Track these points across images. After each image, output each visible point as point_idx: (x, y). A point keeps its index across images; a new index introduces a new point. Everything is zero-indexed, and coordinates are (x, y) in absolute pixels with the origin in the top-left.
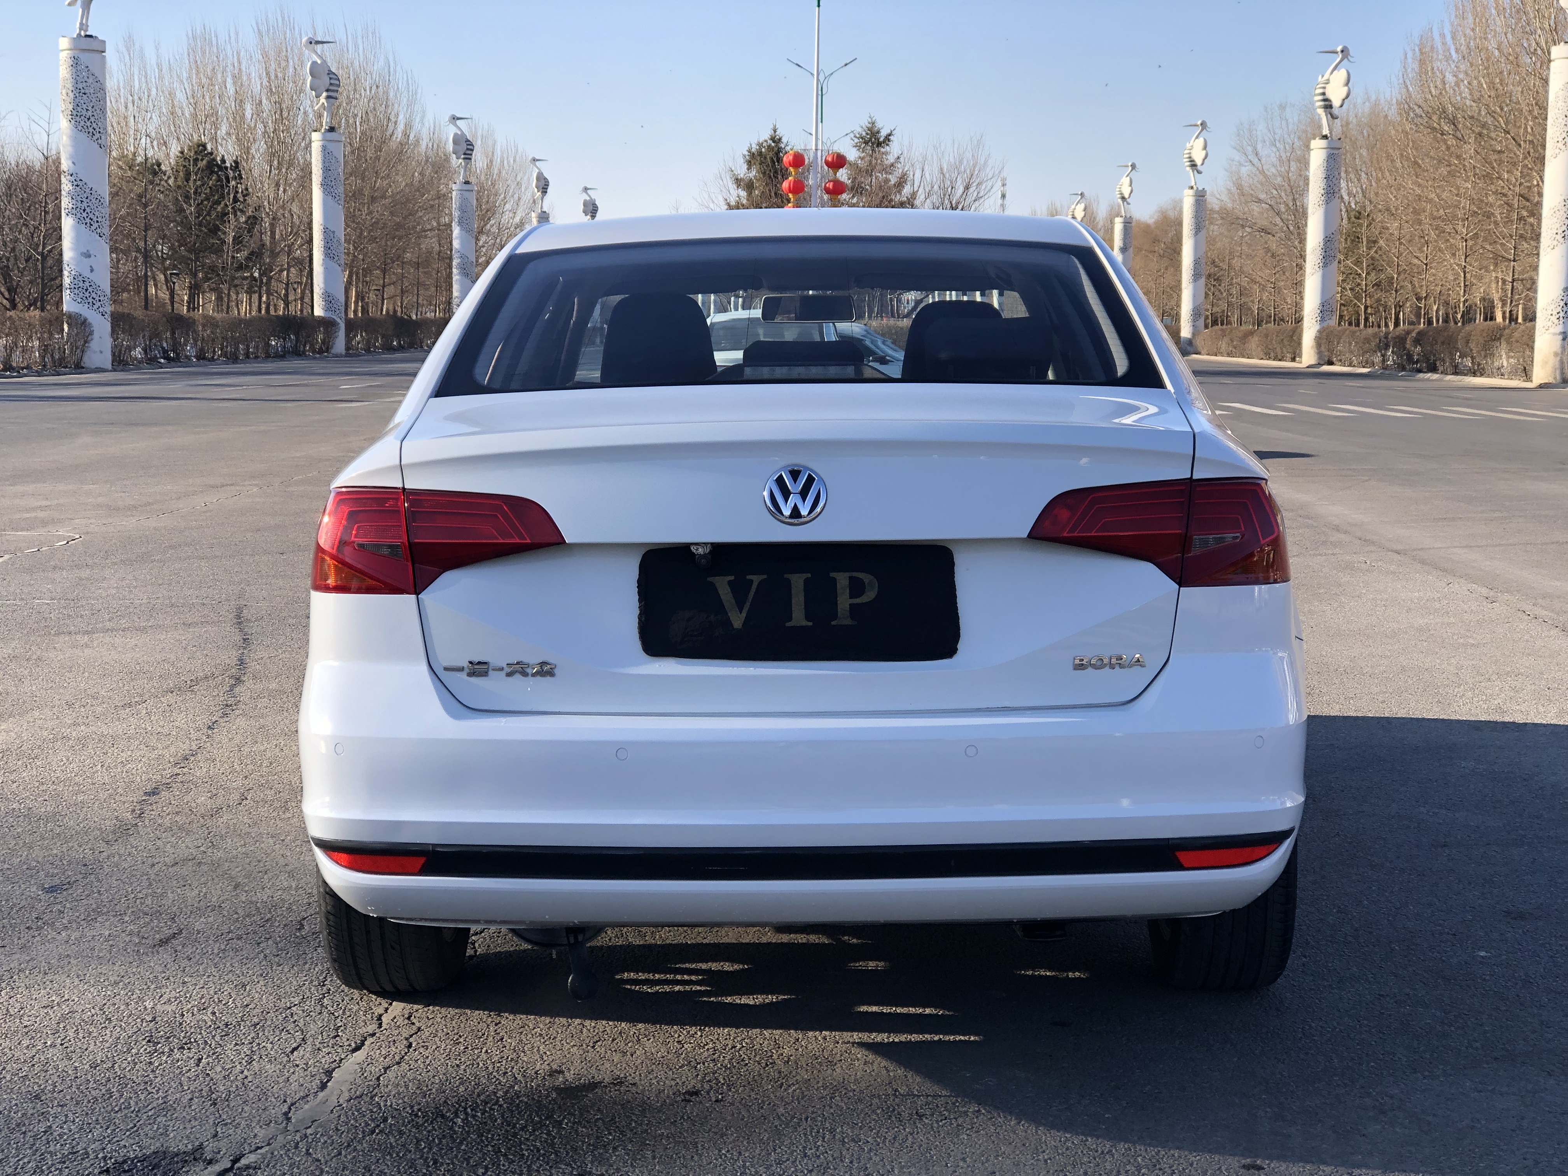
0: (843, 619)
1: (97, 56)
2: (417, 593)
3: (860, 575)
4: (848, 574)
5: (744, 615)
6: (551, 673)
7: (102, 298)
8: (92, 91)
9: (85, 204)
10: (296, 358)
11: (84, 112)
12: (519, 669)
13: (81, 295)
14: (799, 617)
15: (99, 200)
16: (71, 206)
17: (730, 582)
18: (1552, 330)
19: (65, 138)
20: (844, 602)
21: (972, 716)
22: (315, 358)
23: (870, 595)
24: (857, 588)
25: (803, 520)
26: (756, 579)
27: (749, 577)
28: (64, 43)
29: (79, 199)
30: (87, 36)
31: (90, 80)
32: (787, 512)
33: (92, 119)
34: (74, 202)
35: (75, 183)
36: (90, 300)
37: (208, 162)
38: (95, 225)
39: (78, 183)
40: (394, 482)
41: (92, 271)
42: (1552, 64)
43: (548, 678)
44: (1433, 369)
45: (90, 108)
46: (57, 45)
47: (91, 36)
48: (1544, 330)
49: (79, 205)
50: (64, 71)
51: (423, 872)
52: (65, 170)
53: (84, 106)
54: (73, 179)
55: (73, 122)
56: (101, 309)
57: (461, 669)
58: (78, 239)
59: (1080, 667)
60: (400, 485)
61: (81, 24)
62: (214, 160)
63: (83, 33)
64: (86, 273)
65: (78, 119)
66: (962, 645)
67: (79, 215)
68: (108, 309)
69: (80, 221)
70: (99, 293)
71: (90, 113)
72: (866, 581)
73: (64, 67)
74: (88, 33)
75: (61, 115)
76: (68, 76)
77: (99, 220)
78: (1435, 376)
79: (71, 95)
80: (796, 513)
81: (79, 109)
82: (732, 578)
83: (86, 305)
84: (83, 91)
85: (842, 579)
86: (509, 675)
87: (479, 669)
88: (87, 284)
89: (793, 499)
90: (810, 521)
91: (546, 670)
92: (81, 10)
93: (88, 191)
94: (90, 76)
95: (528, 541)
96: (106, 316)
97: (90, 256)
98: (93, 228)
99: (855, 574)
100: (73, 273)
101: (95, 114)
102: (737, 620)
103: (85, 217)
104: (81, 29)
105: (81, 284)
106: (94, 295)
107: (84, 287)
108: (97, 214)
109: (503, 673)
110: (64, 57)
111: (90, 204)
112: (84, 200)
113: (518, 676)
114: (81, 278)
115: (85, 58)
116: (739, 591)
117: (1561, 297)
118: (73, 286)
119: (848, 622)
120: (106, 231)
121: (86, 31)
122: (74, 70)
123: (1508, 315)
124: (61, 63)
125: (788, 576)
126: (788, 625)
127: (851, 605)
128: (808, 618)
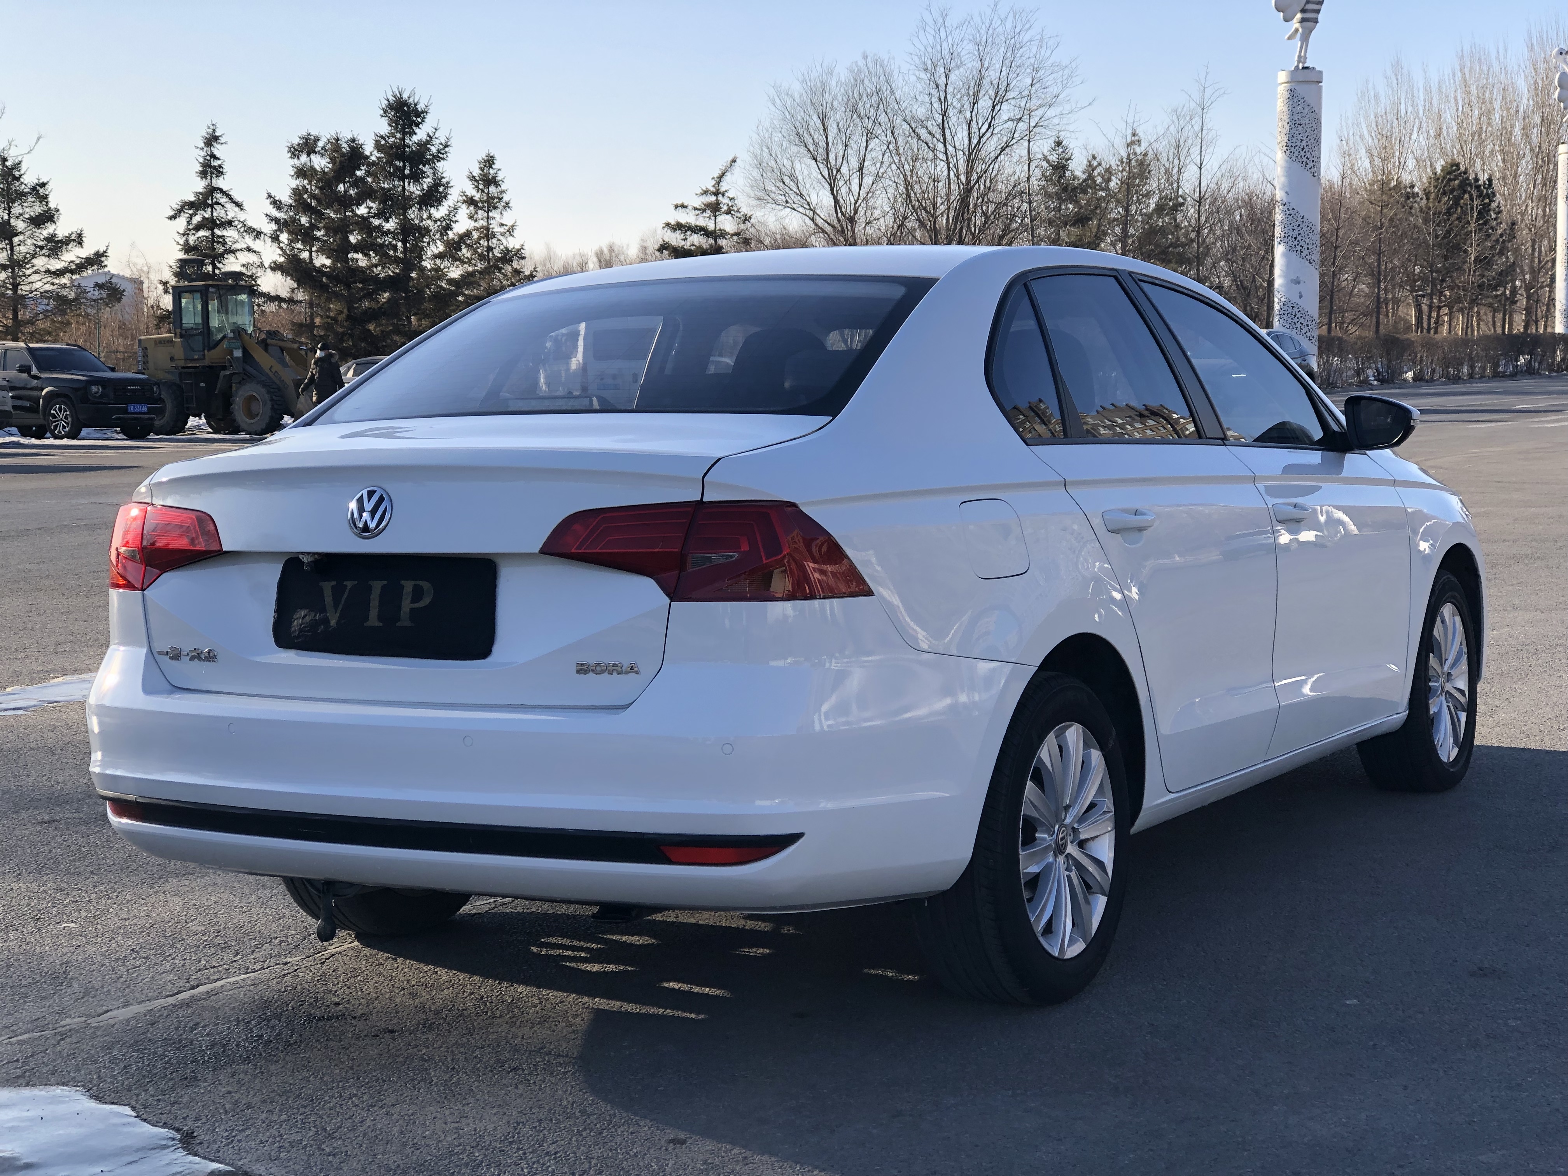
0: (405, 621)
1: (1313, 86)
2: (143, 590)
3: (420, 583)
4: (413, 582)
5: (338, 614)
6: (215, 659)
7: (1309, 323)
8: (1307, 122)
9: (1296, 232)
10: (1528, 377)
11: (1298, 143)
12: (197, 656)
13: (1290, 321)
14: (373, 620)
15: (1310, 228)
16: (1283, 234)
17: (330, 587)
19: (1279, 169)
20: (406, 605)
22: (1550, 377)
23: (426, 601)
24: (418, 594)
25: (370, 534)
26: (349, 584)
27: (344, 583)
28: (1282, 77)
29: (1291, 227)
30: (1304, 68)
31: (1306, 111)
32: (360, 525)
33: (1306, 149)
34: (1286, 231)
35: (1288, 212)
36: (1298, 325)
37: (1461, 182)
38: (1306, 252)
39: (1290, 213)
41: (1301, 297)
43: (214, 663)
45: (1304, 138)
46: (1276, 77)
47: (1307, 68)
49: (1291, 233)
50: (1280, 105)
51: (142, 819)
52: (1279, 200)
53: (1299, 137)
54: (1286, 208)
55: (1288, 152)
56: (1309, 334)
57: (167, 654)
58: (1288, 265)
59: (581, 671)
61: (1300, 56)
62: (1467, 179)
63: (1301, 66)
64: (1295, 299)
65: (1293, 150)
67: (1290, 243)
68: (1315, 334)
69: (1290, 249)
70: (1307, 318)
71: (1304, 143)
72: (425, 588)
73: (1281, 100)
74: (1306, 65)
75: (1277, 146)
76: (1285, 109)
77: (1310, 247)
79: (1287, 127)
80: (366, 528)
81: (1294, 140)
82: (334, 583)
83: (1295, 330)
84: (1298, 122)
85: (408, 586)
86: (191, 660)
87: (176, 655)
88: (1296, 310)
89: (365, 516)
90: (378, 535)
91: (211, 657)
92: (1299, 43)
93: (1300, 219)
94: (1306, 107)
95: (204, 548)
96: (1313, 341)
97: (1299, 283)
98: (1303, 255)
99: (417, 582)
100: (1283, 299)
101: (1309, 143)
102: (333, 619)
103: (1295, 246)
104: (1299, 61)
105: (1290, 310)
106: (1302, 320)
107: (1292, 312)
108: (1307, 241)
109: (189, 658)
110: (1282, 91)
111: (1301, 232)
112: (1296, 228)
113: (197, 661)
114: (1290, 305)
115: (1301, 90)
116: (337, 594)
118: (1282, 312)
119: (408, 623)
120: (1316, 257)
121: (1304, 63)
122: (1291, 103)
124: (1279, 96)
125: (370, 583)
126: (365, 624)
127: (411, 609)
128: (380, 618)
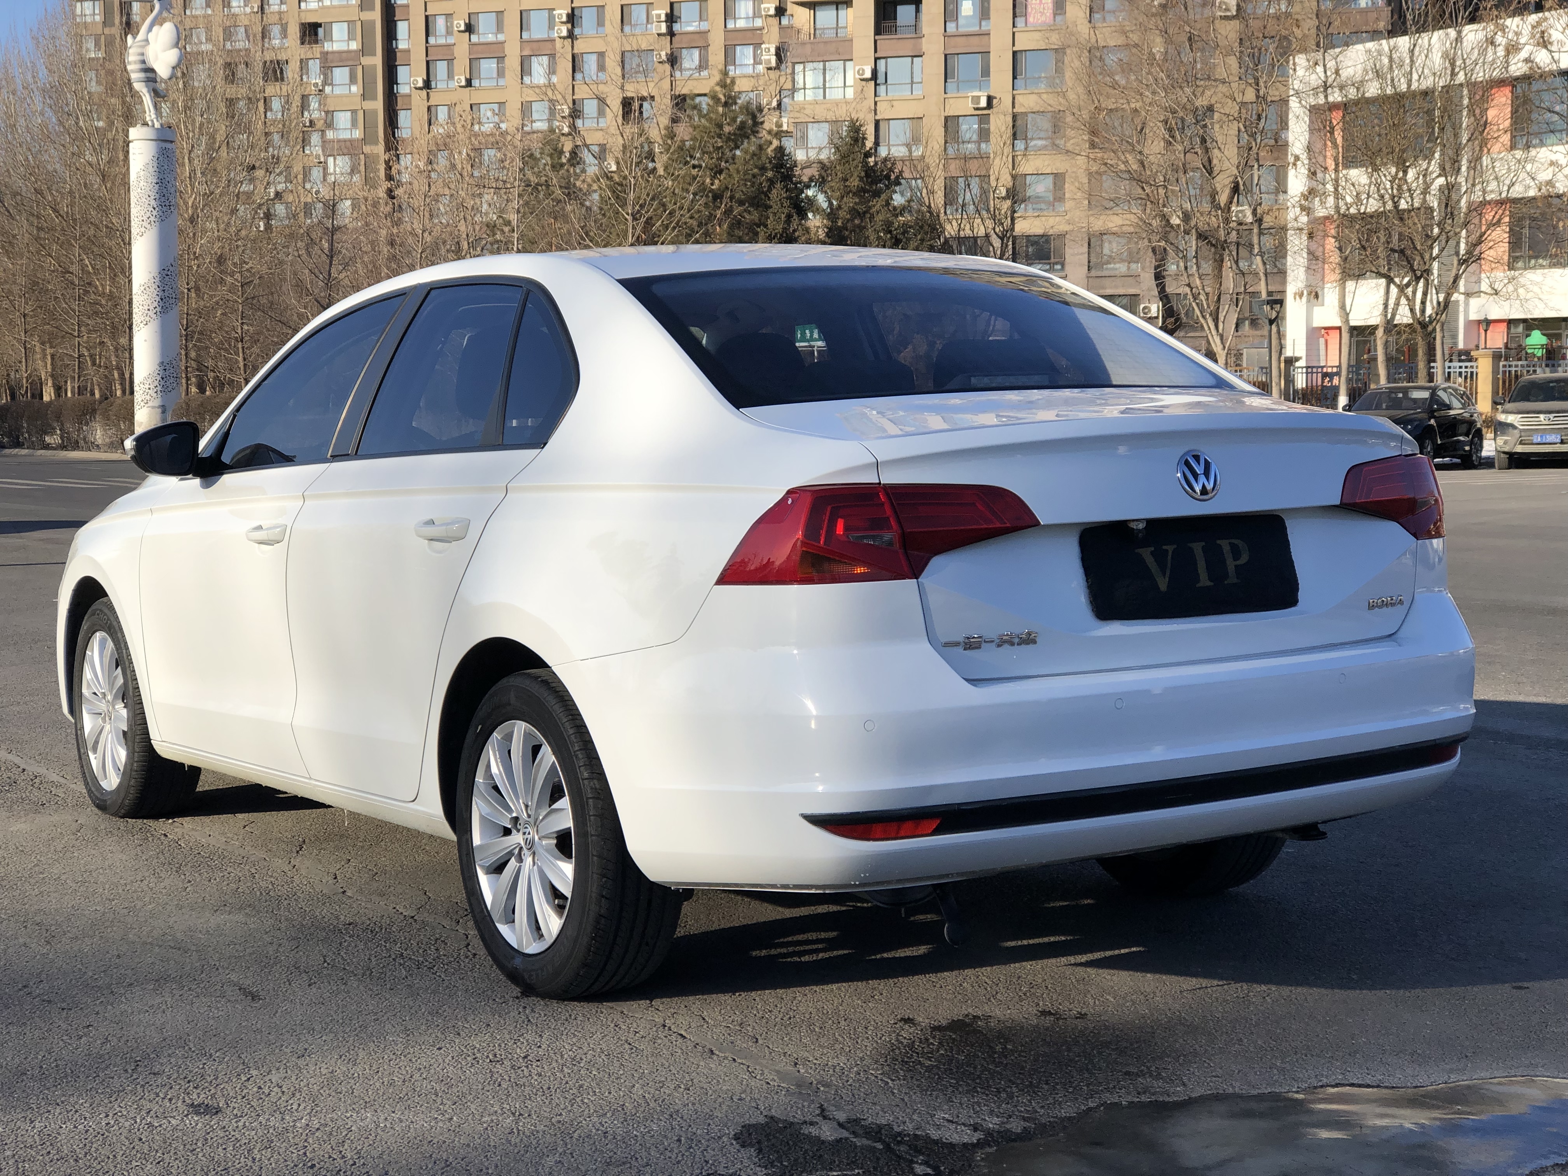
0: (1232, 579)
2: (917, 578)
3: (1236, 541)
4: (1227, 541)
5: (1167, 579)
6: (1034, 642)
14: (1204, 580)
17: (1152, 553)
18: (150, 404)
20: (1231, 564)
21: (1310, 653)
23: (1244, 559)
24: (1236, 552)
25: (1210, 495)
26: (1170, 548)
27: (1165, 547)
32: (1198, 489)
40: (870, 478)
42: (131, 144)
43: (1031, 646)
44: (18, 445)
48: (142, 404)
51: (937, 831)
57: (957, 644)
59: (1371, 607)
60: (878, 481)
66: (1301, 595)
72: (1240, 546)
78: (24, 452)
80: (1204, 491)
82: (1153, 549)
85: (1225, 545)
86: (999, 646)
87: (971, 644)
89: (1202, 479)
90: (1214, 496)
91: (1029, 640)
95: (1008, 525)
99: (1233, 541)
102: (1163, 584)
109: (993, 645)
113: (1006, 646)
116: (1160, 557)
117: (157, 372)
119: (1235, 581)
123: (76, 390)
125: (1191, 545)
126: (1197, 585)
127: (1236, 566)
128: (1210, 579)
